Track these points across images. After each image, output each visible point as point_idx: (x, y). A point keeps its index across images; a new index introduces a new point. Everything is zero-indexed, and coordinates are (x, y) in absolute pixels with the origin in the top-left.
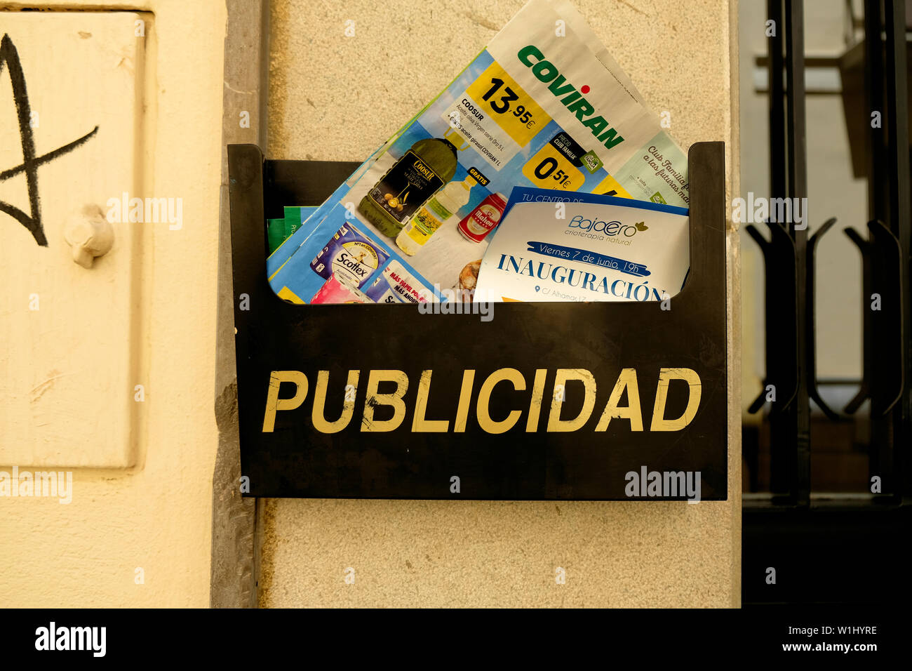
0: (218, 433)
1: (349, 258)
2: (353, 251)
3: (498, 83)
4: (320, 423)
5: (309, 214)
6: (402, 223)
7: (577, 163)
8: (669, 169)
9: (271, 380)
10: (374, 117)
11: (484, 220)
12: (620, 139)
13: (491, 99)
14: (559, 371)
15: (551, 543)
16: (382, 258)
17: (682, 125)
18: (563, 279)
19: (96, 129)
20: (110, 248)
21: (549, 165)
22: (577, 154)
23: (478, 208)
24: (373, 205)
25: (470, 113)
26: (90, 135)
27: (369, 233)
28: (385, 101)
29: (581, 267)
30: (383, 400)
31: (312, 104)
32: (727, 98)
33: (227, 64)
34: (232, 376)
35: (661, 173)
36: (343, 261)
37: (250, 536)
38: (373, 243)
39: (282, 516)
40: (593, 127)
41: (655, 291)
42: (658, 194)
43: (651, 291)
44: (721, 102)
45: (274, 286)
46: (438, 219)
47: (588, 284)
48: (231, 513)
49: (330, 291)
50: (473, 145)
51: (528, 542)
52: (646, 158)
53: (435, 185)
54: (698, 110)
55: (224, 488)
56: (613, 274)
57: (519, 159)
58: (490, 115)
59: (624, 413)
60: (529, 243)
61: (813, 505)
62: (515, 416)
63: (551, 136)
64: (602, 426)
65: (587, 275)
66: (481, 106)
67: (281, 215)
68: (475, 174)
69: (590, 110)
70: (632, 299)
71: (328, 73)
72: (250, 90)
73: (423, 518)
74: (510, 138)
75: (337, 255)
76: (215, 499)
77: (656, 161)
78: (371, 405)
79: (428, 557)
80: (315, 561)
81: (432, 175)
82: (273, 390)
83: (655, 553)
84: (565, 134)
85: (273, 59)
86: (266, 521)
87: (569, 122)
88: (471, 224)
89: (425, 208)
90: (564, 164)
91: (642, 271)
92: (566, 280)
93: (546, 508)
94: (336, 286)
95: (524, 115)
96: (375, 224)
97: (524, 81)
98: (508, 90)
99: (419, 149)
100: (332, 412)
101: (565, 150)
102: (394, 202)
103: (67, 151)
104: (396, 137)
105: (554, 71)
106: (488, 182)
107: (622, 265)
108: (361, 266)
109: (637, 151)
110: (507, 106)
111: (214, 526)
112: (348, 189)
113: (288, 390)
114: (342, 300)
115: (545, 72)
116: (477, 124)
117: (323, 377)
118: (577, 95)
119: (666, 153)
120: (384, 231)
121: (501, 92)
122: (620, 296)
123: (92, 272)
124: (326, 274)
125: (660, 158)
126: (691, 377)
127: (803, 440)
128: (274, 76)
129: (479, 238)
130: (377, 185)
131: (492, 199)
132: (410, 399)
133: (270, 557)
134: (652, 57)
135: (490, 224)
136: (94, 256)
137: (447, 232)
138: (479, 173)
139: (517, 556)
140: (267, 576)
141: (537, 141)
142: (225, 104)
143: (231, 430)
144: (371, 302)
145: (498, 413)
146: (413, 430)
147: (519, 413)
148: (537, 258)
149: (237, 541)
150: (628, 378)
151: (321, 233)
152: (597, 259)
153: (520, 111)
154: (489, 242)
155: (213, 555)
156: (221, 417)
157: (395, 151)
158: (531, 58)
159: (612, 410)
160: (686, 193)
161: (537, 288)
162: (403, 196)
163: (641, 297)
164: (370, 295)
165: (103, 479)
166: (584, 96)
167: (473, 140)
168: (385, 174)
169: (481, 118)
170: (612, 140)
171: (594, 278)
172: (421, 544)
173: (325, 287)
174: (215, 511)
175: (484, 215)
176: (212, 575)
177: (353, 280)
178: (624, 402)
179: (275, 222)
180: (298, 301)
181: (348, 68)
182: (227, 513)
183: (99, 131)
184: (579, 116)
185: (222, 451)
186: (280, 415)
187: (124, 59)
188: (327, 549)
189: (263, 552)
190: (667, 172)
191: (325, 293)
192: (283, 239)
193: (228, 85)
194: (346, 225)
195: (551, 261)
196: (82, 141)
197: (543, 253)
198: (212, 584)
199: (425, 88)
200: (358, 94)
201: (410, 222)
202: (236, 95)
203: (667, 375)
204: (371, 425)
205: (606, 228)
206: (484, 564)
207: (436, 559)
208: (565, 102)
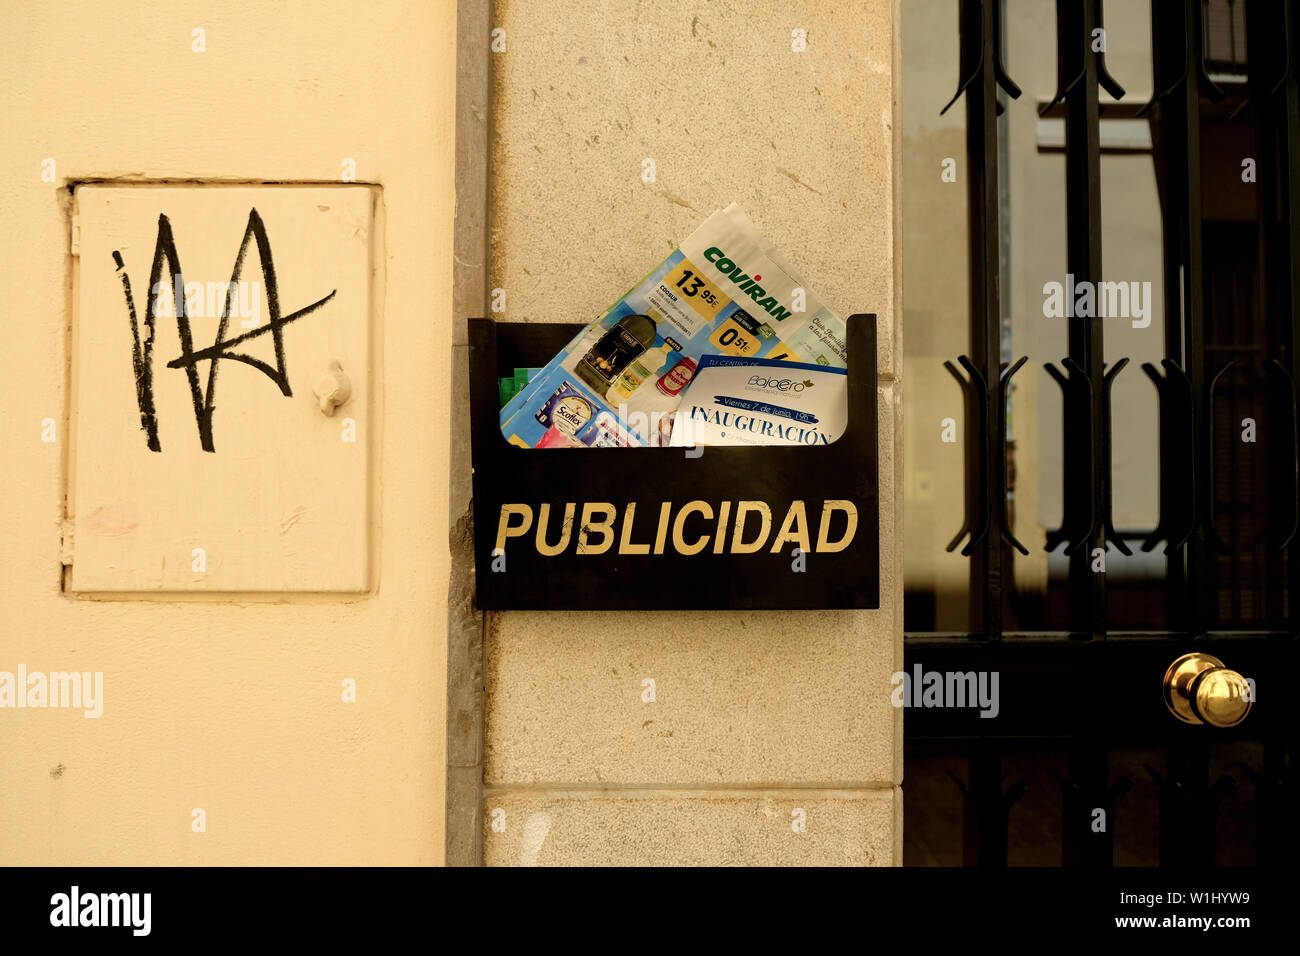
0: (451, 558)
1: (567, 410)
2: (570, 404)
3: (688, 274)
4: (543, 548)
5: (535, 374)
6: (611, 381)
7: (754, 333)
8: (831, 336)
9: (502, 512)
10: (583, 284)
11: (679, 378)
12: (789, 314)
13: (683, 286)
14: (741, 503)
15: (737, 653)
16: (595, 410)
17: (851, 290)
18: (745, 426)
19: (334, 292)
20: (348, 398)
21: (731, 335)
22: (754, 327)
23: (673, 369)
24: (587, 367)
25: (666, 296)
26: (328, 298)
27: (584, 390)
28: (592, 270)
29: (760, 417)
30: (595, 528)
31: (528, 273)
32: (890, 266)
33: (457, 240)
34: (465, 509)
35: (824, 340)
36: (562, 412)
37: (479, 646)
38: (587, 398)
39: (505, 630)
40: (766, 306)
41: (823, 436)
42: (822, 356)
43: (819, 436)
44: (885, 270)
45: (505, 434)
46: (641, 378)
47: (766, 430)
48: (464, 626)
49: (551, 438)
50: (669, 320)
51: (717, 651)
52: (812, 328)
53: (639, 350)
54: (864, 277)
55: (458, 605)
56: (787, 422)
57: (706, 330)
58: (682, 298)
59: (794, 537)
60: (716, 397)
61: (1006, 640)
62: (704, 540)
63: (732, 313)
64: (777, 548)
65: (765, 423)
66: (676, 291)
67: (511, 374)
68: (671, 342)
69: (763, 293)
70: (803, 443)
71: (543, 246)
72: (477, 263)
73: (627, 631)
74: (699, 315)
75: (557, 408)
76: (450, 615)
77: (819, 330)
78: (585, 532)
79: (631, 665)
80: (534, 669)
81: (635, 343)
82: (504, 520)
83: (827, 661)
84: (743, 311)
85: (494, 233)
86: (491, 635)
87: (746, 302)
88: (668, 382)
89: (629, 369)
90: (743, 334)
91: (811, 419)
92: (748, 427)
93: (733, 622)
94: (556, 433)
95: (709, 297)
96: (589, 382)
97: (710, 272)
98: (696, 279)
99: (625, 323)
100: (553, 538)
101: (744, 322)
102: (604, 365)
103: (309, 312)
104: (606, 313)
105: (732, 265)
106: (682, 348)
107: (794, 415)
108: (577, 417)
109: (803, 323)
110: (695, 292)
111: (450, 637)
112: (566, 354)
113: (515, 520)
114: (561, 445)
115: (725, 266)
116: (672, 304)
117: (545, 509)
118: (751, 282)
119: (827, 324)
120: (596, 388)
121: (691, 281)
122: (793, 440)
123: (332, 419)
124: (548, 423)
125: (823, 328)
126: (850, 508)
127: (994, 576)
128: (495, 249)
129: (675, 393)
130: (591, 351)
131: (684, 362)
132: (617, 527)
133: (495, 666)
134: (825, 230)
135: (684, 381)
136: (336, 406)
137: (648, 388)
138: (674, 341)
139: (708, 664)
140: (492, 681)
141: (721, 316)
142: (456, 276)
143: (461, 556)
144: (585, 446)
145: (690, 538)
146: (620, 553)
147: (709, 537)
148: (723, 409)
149: (469, 650)
150: (798, 509)
151: (544, 390)
152: (773, 409)
153: (707, 294)
154: (682, 396)
155: (449, 662)
156: (455, 545)
157: (605, 324)
158: (714, 256)
159: (784, 535)
160: (845, 354)
161: (723, 435)
162: (611, 359)
163: (811, 442)
164: (584, 441)
165: (342, 603)
166: (757, 282)
167: (669, 316)
168: (597, 341)
169: (675, 299)
170: (782, 314)
171: (771, 425)
172: (625, 653)
173: (547, 433)
174: (450, 624)
175: (678, 374)
176: (449, 679)
177: (572, 428)
178: (794, 528)
179: (505, 381)
180: (524, 446)
181: (559, 242)
182: (461, 626)
183: (337, 294)
184: (754, 298)
185: (455, 574)
186: (510, 541)
187: (358, 230)
188: (544, 658)
189: (489, 661)
190: (829, 339)
191: (547, 439)
192: (512, 396)
193: (457, 259)
194: (565, 384)
195: (734, 412)
196: (322, 302)
197: (728, 405)
198: (448, 687)
199: (627, 259)
200: (568, 264)
201: (617, 380)
202: (465, 268)
203: (829, 506)
204: (585, 549)
205: (779, 385)
206: (679, 671)
207: (637, 667)
208: (742, 287)
